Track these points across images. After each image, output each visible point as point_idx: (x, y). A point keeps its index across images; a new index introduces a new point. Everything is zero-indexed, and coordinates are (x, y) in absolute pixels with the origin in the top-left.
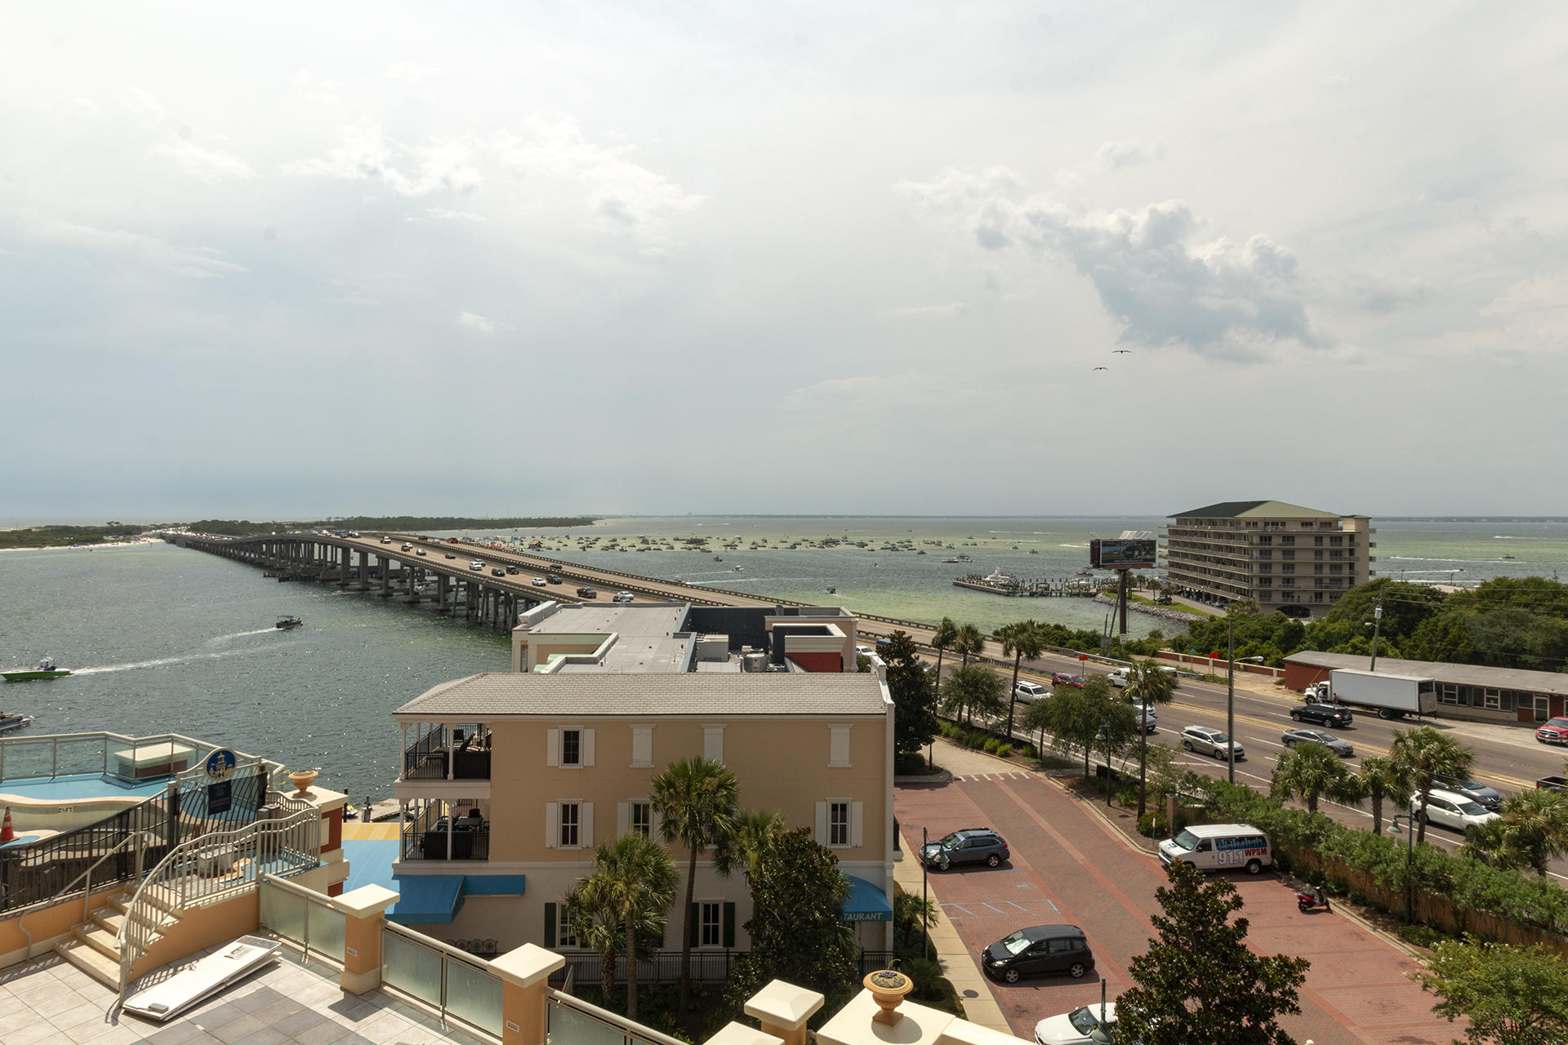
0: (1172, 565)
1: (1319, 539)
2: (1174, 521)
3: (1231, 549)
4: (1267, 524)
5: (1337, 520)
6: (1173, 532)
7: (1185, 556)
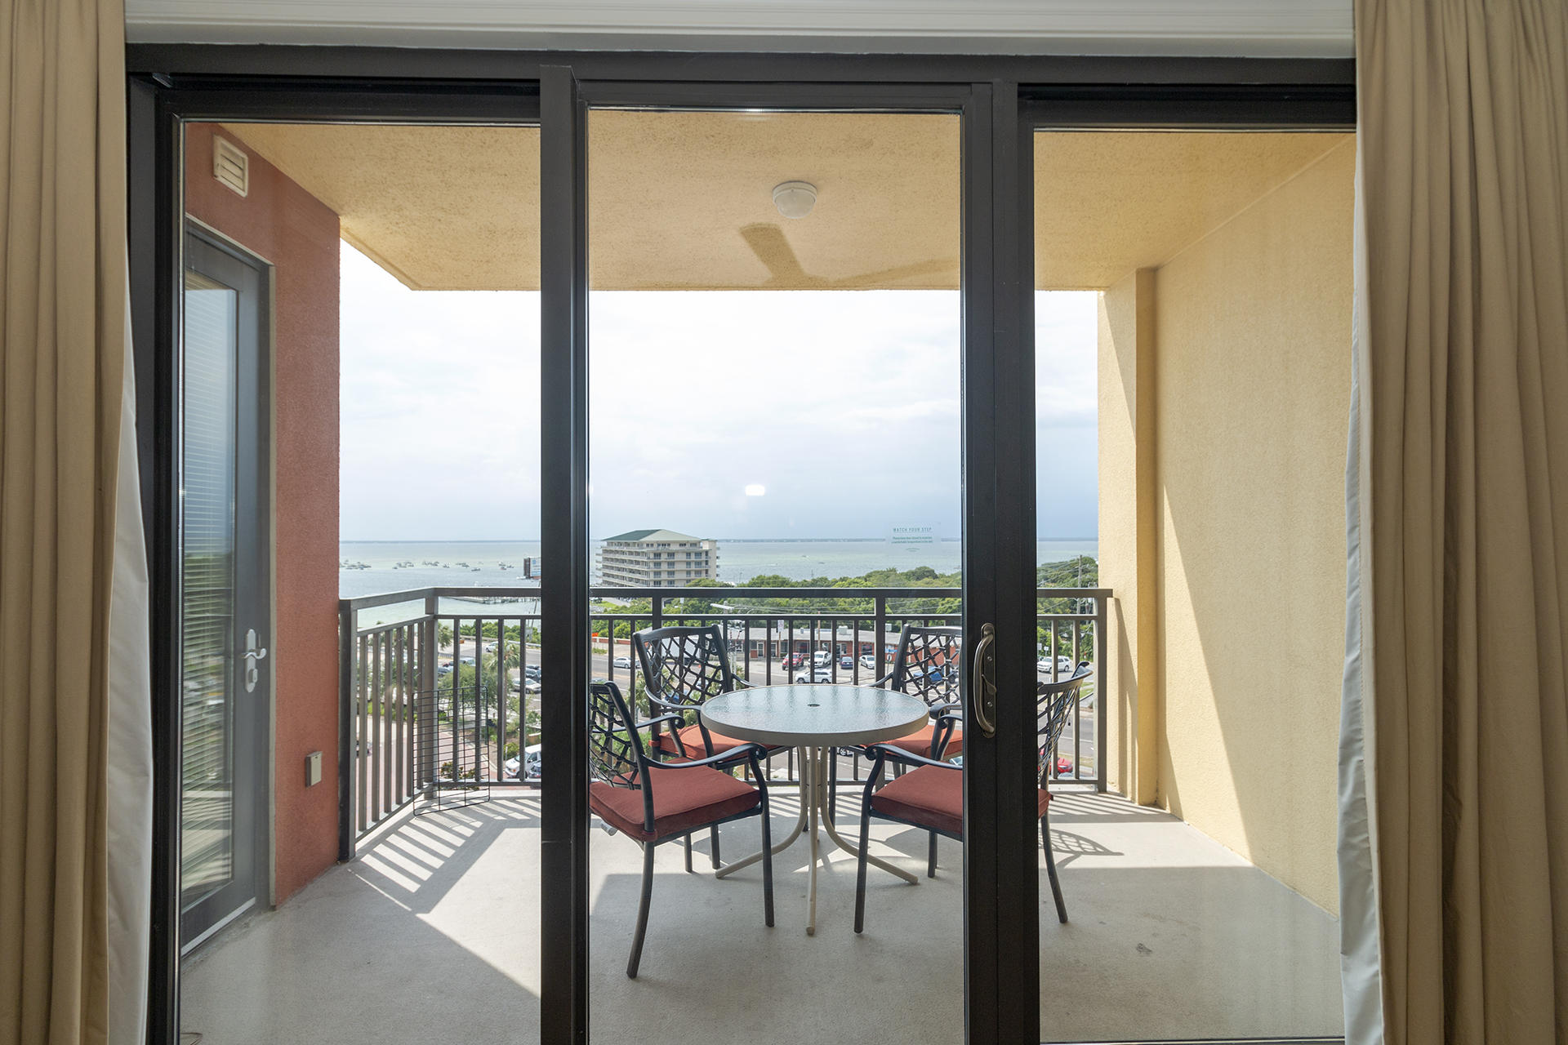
0: (604, 575)
1: (688, 554)
2: (605, 543)
3: (637, 563)
4: (659, 545)
5: (700, 542)
6: (605, 551)
7: (612, 568)
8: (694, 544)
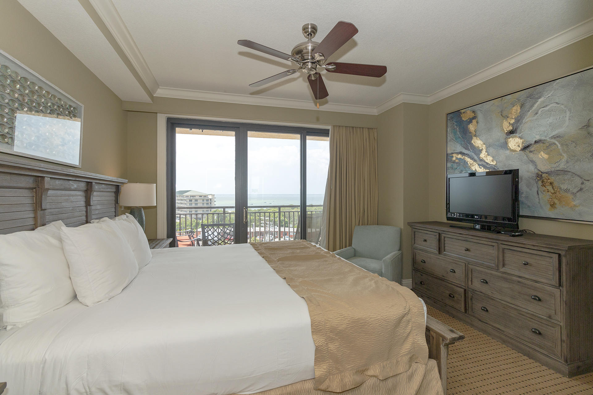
1: (203, 200)
4: (191, 196)
5: (208, 195)
8: (205, 196)
